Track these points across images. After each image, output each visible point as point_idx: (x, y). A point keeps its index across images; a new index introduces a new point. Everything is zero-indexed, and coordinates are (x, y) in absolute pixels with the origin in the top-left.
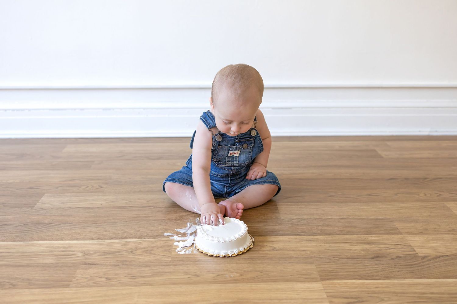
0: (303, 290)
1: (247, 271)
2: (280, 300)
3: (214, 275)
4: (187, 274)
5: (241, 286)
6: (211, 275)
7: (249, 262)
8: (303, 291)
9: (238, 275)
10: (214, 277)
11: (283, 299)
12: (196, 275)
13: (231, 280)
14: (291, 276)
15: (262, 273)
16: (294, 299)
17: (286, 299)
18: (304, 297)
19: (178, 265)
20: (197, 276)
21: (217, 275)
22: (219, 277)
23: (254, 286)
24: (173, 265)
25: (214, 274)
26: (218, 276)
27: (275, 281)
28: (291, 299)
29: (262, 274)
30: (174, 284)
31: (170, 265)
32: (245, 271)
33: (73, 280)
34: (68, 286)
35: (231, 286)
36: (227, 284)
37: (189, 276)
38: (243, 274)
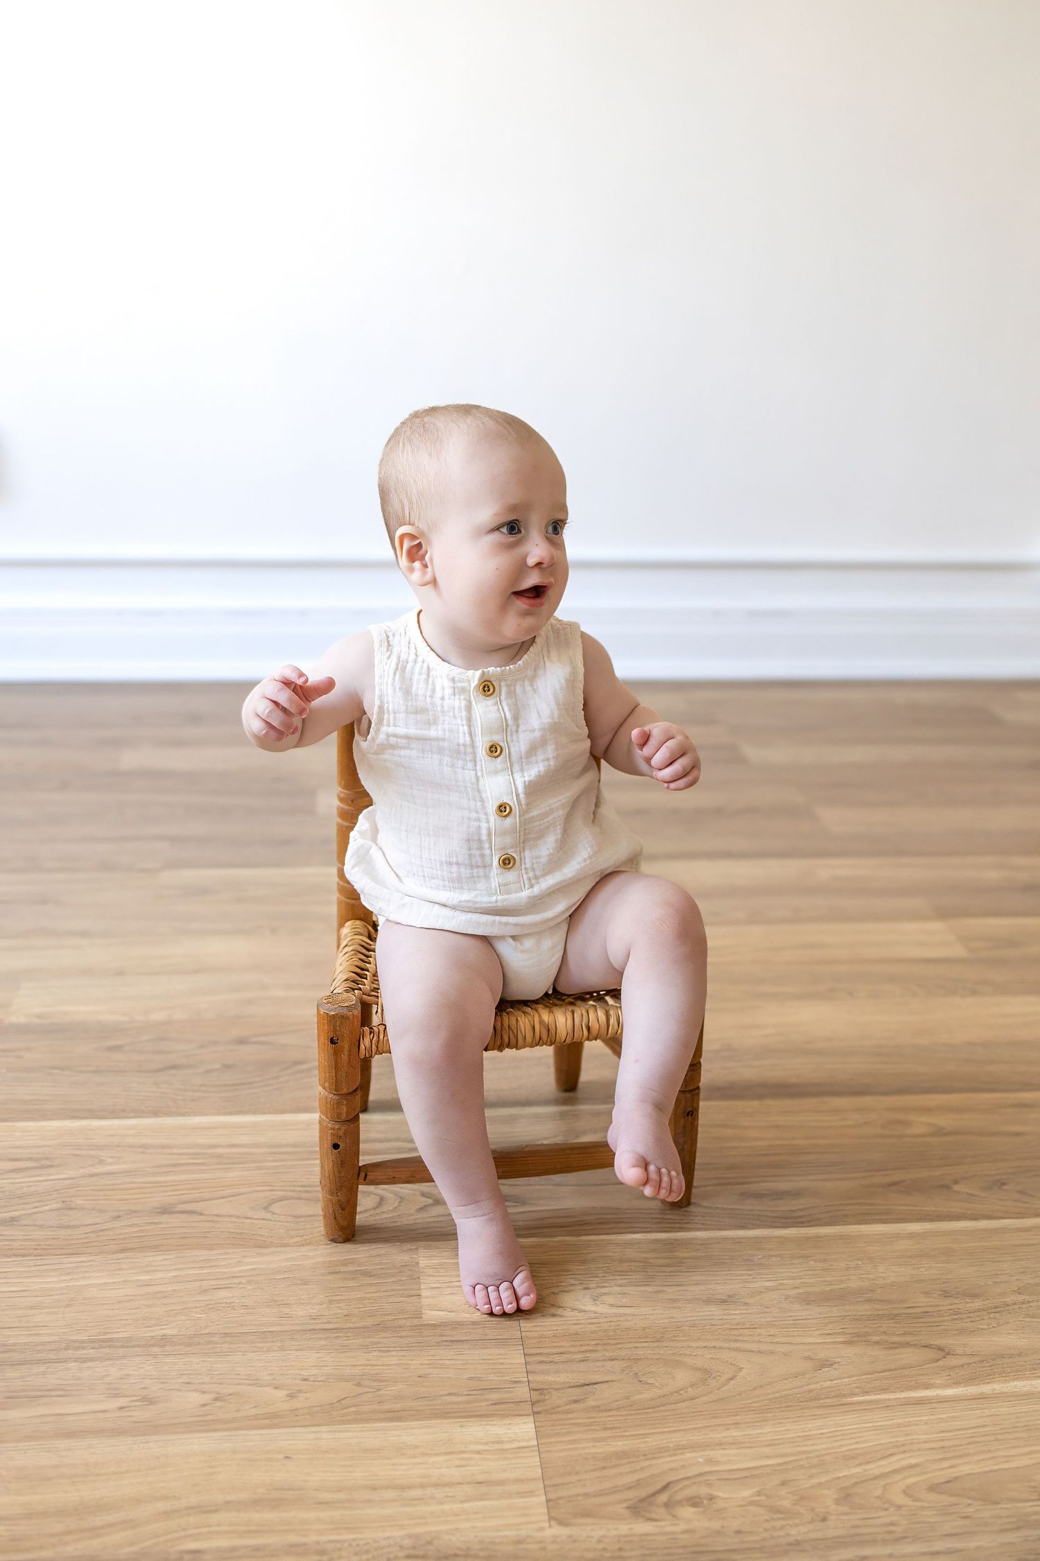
0: (480, 1447)
1: (312, 1379)
2: (403, 1488)
3: (207, 1398)
4: (116, 1396)
5: (285, 1437)
6: (195, 1398)
7: (323, 1342)
8: (478, 1452)
9: (282, 1394)
10: (204, 1405)
11: (410, 1487)
12: (144, 1399)
13: (256, 1417)
14: (450, 1394)
15: (359, 1385)
16: (445, 1485)
17: (422, 1486)
18: (481, 1478)
19: (91, 1360)
20: (149, 1401)
21: (214, 1396)
22: (218, 1404)
23: (326, 1436)
24: (76, 1360)
25: (204, 1392)
26: (216, 1399)
27: (395, 1416)
28: (436, 1485)
29: (360, 1390)
31: (67, 1360)
32: (305, 1380)
35: (256, 1438)
36: (243, 1432)
37: (122, 1402)
38: (300, 1391)
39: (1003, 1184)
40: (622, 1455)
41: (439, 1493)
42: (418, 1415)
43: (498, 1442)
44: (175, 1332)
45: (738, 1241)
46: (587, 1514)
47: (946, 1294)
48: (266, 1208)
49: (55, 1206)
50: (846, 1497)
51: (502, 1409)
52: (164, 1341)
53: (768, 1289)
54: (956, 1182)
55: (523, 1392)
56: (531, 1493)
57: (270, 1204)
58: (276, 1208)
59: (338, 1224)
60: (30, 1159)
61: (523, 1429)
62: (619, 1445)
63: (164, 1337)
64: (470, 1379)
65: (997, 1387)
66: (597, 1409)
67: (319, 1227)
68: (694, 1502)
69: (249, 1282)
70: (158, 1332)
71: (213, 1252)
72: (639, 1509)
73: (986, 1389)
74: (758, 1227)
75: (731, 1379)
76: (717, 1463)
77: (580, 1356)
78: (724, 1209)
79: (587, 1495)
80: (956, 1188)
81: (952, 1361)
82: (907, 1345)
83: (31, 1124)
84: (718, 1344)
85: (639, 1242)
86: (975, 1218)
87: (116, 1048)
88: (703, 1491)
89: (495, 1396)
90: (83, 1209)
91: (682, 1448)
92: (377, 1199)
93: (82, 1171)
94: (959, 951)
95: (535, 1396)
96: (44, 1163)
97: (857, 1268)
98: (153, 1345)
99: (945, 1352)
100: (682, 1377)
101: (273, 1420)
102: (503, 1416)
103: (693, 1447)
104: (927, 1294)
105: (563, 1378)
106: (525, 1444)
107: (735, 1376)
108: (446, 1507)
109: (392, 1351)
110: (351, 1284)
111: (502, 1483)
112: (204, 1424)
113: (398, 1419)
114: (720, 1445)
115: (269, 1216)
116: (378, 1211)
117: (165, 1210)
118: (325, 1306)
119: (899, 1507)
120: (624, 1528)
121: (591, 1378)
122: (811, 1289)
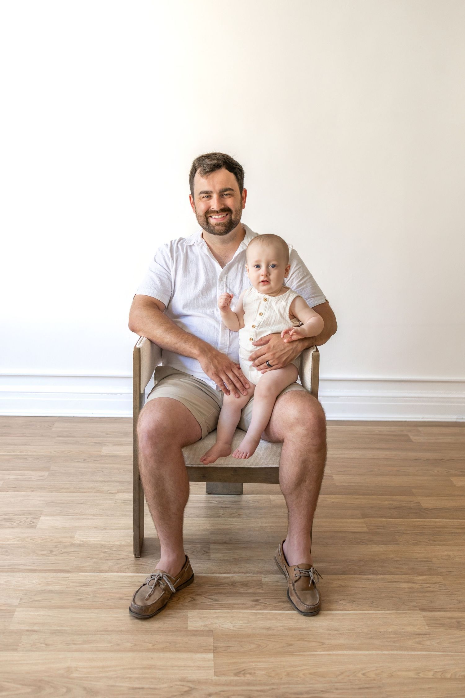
0: (199, 659)
2: (180, 667)
3: (132, 645)
5: (151, 655)
6: (130, 645)
7: (162, 633)
9: (151, 645)
13: (144, 650)
14: (193, 647)
15: (170, 644)
16: (190, 667)
17: (184, 667)
18: (198, 666)
19: (104, 634)
20: (118, 645)
21: (134, 644)
22: (135, 646)
23: (161, 655)
24: (100, 634)
27: (179, 651)
28: (188, 667)
29: (170, 645)
30: (99, 651)
31: (97, 634)
32: (157, 642)
33: (20, 644)
34: (16, 650)
35: (144, 654)
36: (141, 653)
37: (112, 644)
38: (155, 644)
39: (354, 602)
40: (234, 663)
43: (204, 658)
44: (124, 629)
45: (275, 614)
46: (224, 675)
47: (328, 630)
49: (91, 596)
50: (288, 675)
51: (206, 651)
52: (121, 631)
54: (341, 601)
55: (212, 647)
56: (210, 670)
60: (84, 583)
61: (211, 656)
62: (234, 660)
63: (121, 630)
64: (199, 644)
65: (334, 652)
66: (230, 652)
68: (250, 674)
70: (120, 629)
72: (236, 674)
73: (331, 653)
74: (281, 610)
75: (265, 647)
76: (258, 666)
77: (227, 640)
78: (273, 605)
79: (224, 671)
80: (340, 602)
81: (324, 646)
83: (83, 573)
84: (264, 639)
85: (247, 613)
86: (343, 610)
88: (253, 671)
89: (204, 648)
90: (99, 597)
91: (249, 662)
93: (98, 587)
94: (365, 530)
95: (215, 649)
96: (87, 584)
97: (306, 622)
98: (119, 632)
99: (323, 643)
100: (253, 646)
101: (148, 650)
102: (206, 653)
103: (252, 662)
104: (323, 629)
105: (222, 645)
106: (210, 659)
107: (267, 647)
108: (190, 672)
109: (179, 636)
111: (204, 667)
113: (179, 652)
114: (259, 662)
118: (162, 625)
119: (300, 677)
120: (232, 678)
121: (230, 645)
122: (292, 627)
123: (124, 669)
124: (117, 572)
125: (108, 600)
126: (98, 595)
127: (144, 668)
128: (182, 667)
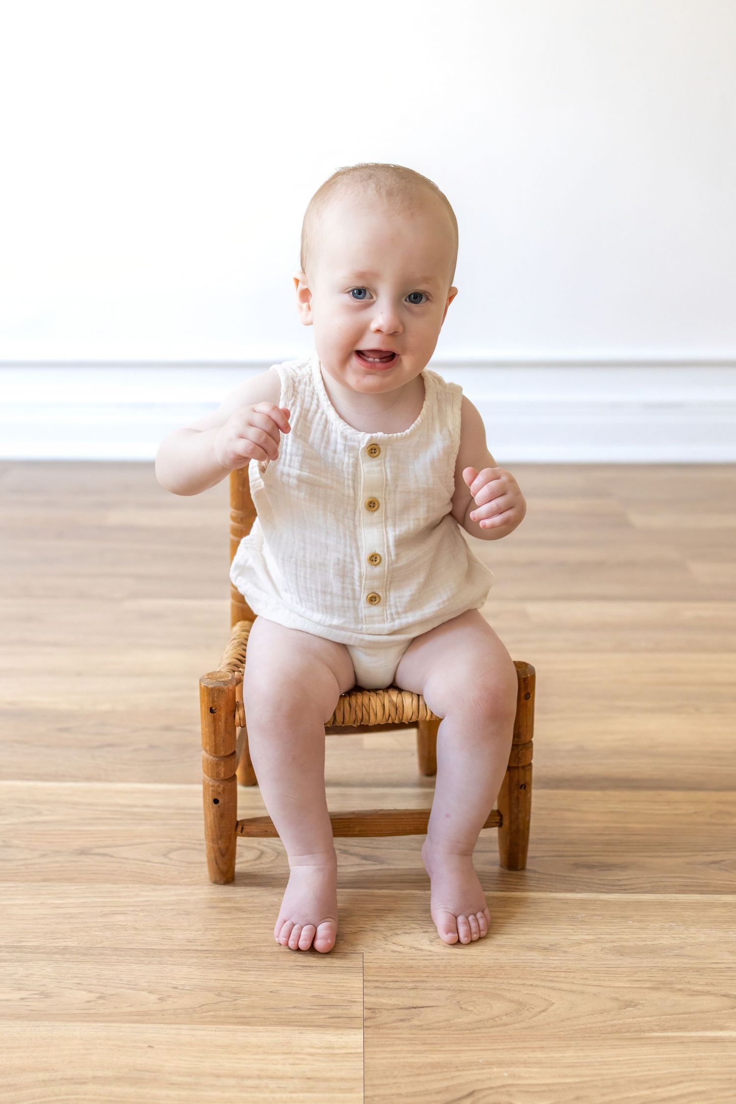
0: (313, 1051)
1: (181, 988)
2: (242, 1077)
3: (92, 996)
4: (19, 989)
6: (84, 995)
7: (195, 960)
8: (312, 1055)
9: (154, 997)
10: (89, 1002)
12: (42, 993)
13: (130, 1014)
14: (295, 1007)
15: (219, 995)
16: (279, 1078)
17: (259, 1077)
18: (309, 1075)
20: (46, 995)
21: (98, 995)
22: (101, 1001)
25: (91, 992)
26: (100, 998)
27: (244, 1021)
28: (271, 1078)
29: (220, 999)
32: (175, 988)
36: (117, 1024)
37: (23, 994)
38: (169, 996)
40: (434, 1066)
41: (273, 1084)
42: (265, 1022)
43: (329, 1048)
44: (75, 944)
48: (165, 855)
52: (65, 950)
53: (588, 941)
55: (358, 1010)
56: (351, 1090)
57: (169, 852)
58: (173, 855)
59: (219, 868)
61: (354, 1039)
62: (436, 1058)
63: (66, 948)
64: (314, 996)
66: (420, 1027)
67: (204, 871)
69: (142, 911)
70: (62, 944)
71: (116, 886)
75: (543, 1011)
76: (520, 1077)
77: (411, 985)
79: (400, 1095)
82: (708, 993)
84: (535, 983)
87: (67, 730)
89: (333, 1011)
91: (490, 1064)
92: (258, 853)
95: (367, 1013)
98: (56, 953)
100: (499, 1007)
101: (144, 1017)
102: (337, 1028)
103: (501, 1064)
105: (394, 1001)
106: (353, 1051)
107: (546, 1009)
108: (277, 1096)
109: (251, 971)
110: (225, 917)
111: (327, 1080)
112: (87, 1016)
113: (248, 1024)
114: (525, 1063)
115: (166, 861)
116: (257, 862)
117: (83, 852)
118: (200, 933)
121: (418, 1003)
122: (625, 944)
123: (45, 1082)
124: (88, 779)
125: (43, 856)
126: (16, 842)
127: (118, 1080)
128: (249, 1078)
